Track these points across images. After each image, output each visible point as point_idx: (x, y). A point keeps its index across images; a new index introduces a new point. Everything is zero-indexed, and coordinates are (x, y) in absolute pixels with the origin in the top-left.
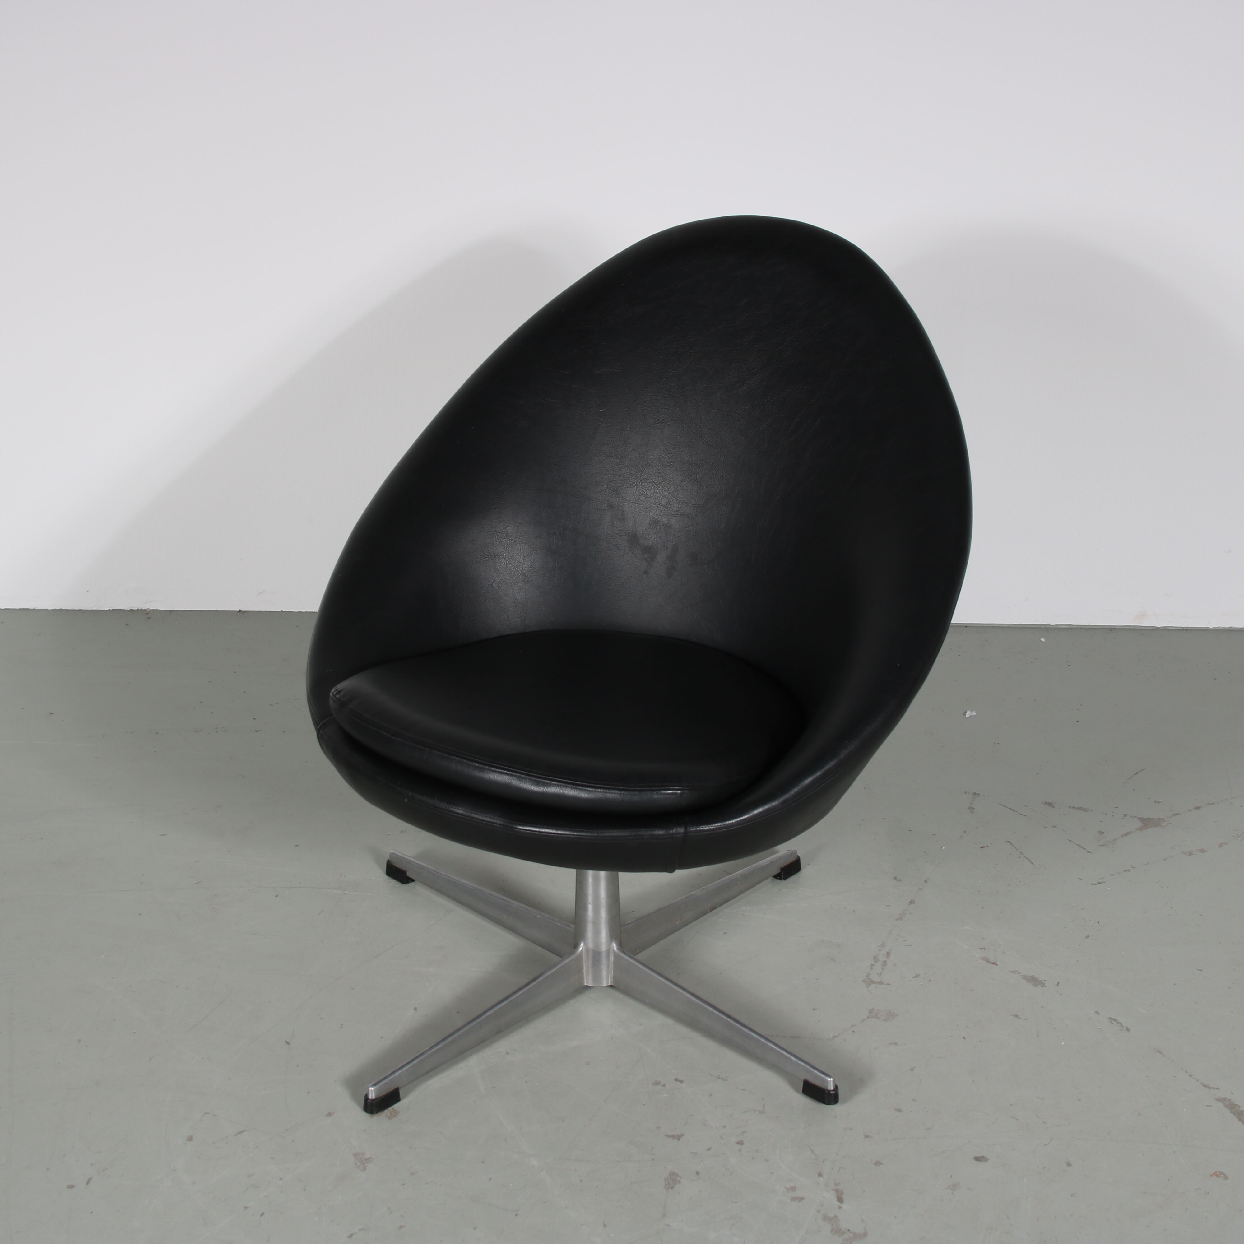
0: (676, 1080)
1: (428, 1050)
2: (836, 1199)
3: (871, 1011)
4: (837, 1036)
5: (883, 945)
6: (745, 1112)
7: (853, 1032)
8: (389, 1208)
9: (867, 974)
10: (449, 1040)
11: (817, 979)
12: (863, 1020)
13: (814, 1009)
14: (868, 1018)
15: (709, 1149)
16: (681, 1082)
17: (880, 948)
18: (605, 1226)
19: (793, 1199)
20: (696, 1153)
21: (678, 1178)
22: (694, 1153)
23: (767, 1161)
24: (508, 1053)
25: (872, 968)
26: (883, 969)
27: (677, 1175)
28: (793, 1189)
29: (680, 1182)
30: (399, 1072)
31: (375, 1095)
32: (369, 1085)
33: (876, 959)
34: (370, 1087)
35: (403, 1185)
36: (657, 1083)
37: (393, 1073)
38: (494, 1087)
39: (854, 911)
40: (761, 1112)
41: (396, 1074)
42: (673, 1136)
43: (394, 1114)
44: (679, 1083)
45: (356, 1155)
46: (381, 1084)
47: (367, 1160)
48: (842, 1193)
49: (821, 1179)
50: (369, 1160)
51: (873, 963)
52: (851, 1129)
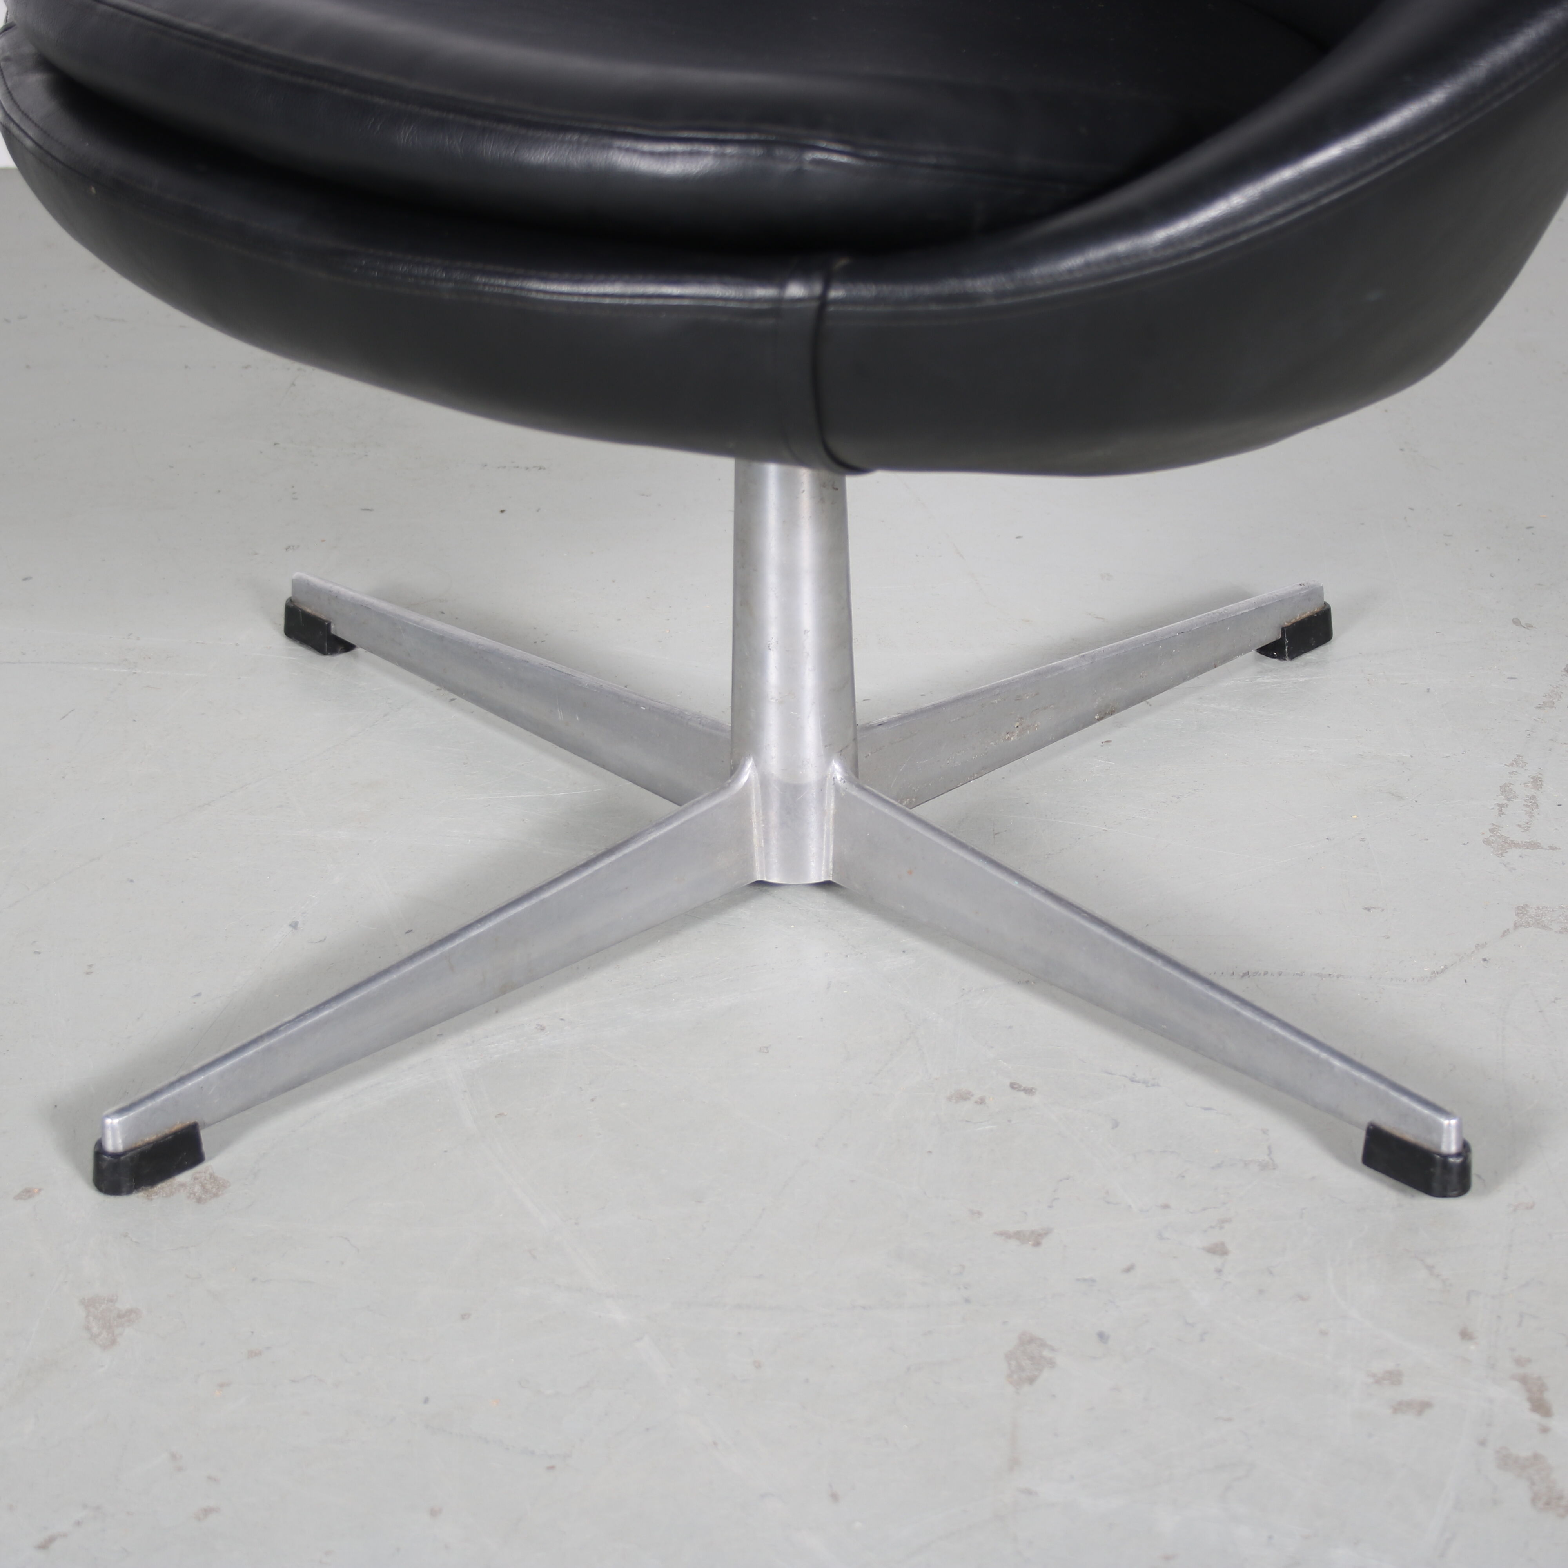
0: (1013, 1086)
1: (289, 1022)
2: (1527, 1405)
3: (1522, 910)
4: (1443, 971)
5: (1518, 762)
6: (1219, 1166)
7: (1485, 960)
8: (174, 1457)
9: (1491, 827)
10: (354, 997)
11: (1363, 840)
12: (1505, 933)
13: (1368, 909)
14: (1516, 926)
15: (1129, 1269)
16: (1029, 1091)
17: (1514, 769)
18: (835, 1497)
19: (1400, 1407)
20: (1093, 1281)
21: (1046, 1353)
22: (1085, 1280)
23: (1303, 1299)
24: (542, 1029)
25: (1501, 813)
26: (1531, 815)
27: (1043, 1345)
28: (1394, 1377)
29: (1052, 1364)
30: (200, 1078)
31: (124, 1142)
32: (106, 1113)
33: (1506, 790)
34: (108, 1116)
35: (222, 1385)
36: (963, 1096)
37: (181, 1080)
38: (501, 1114)
39: (1428, 690)
40: (1263, 1167)
41: (189, 1084)
42: (1019, 1236)
43: (214, 1190)
44: (1022, 1094)
45: (89, 1304)
46: (141, 1109)
47: (120, 1316)
48: (1542, 1388)
49: (1472, 1347)
50: (128, 1316)
51: (1502, 800)
52: (1530, 1207)
